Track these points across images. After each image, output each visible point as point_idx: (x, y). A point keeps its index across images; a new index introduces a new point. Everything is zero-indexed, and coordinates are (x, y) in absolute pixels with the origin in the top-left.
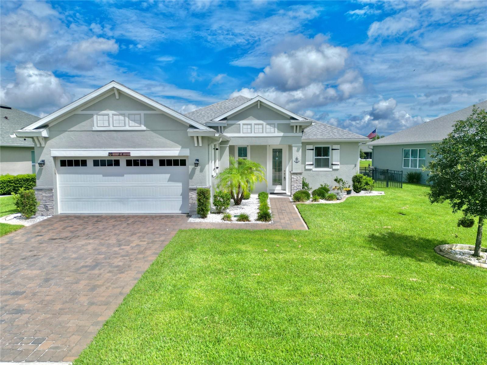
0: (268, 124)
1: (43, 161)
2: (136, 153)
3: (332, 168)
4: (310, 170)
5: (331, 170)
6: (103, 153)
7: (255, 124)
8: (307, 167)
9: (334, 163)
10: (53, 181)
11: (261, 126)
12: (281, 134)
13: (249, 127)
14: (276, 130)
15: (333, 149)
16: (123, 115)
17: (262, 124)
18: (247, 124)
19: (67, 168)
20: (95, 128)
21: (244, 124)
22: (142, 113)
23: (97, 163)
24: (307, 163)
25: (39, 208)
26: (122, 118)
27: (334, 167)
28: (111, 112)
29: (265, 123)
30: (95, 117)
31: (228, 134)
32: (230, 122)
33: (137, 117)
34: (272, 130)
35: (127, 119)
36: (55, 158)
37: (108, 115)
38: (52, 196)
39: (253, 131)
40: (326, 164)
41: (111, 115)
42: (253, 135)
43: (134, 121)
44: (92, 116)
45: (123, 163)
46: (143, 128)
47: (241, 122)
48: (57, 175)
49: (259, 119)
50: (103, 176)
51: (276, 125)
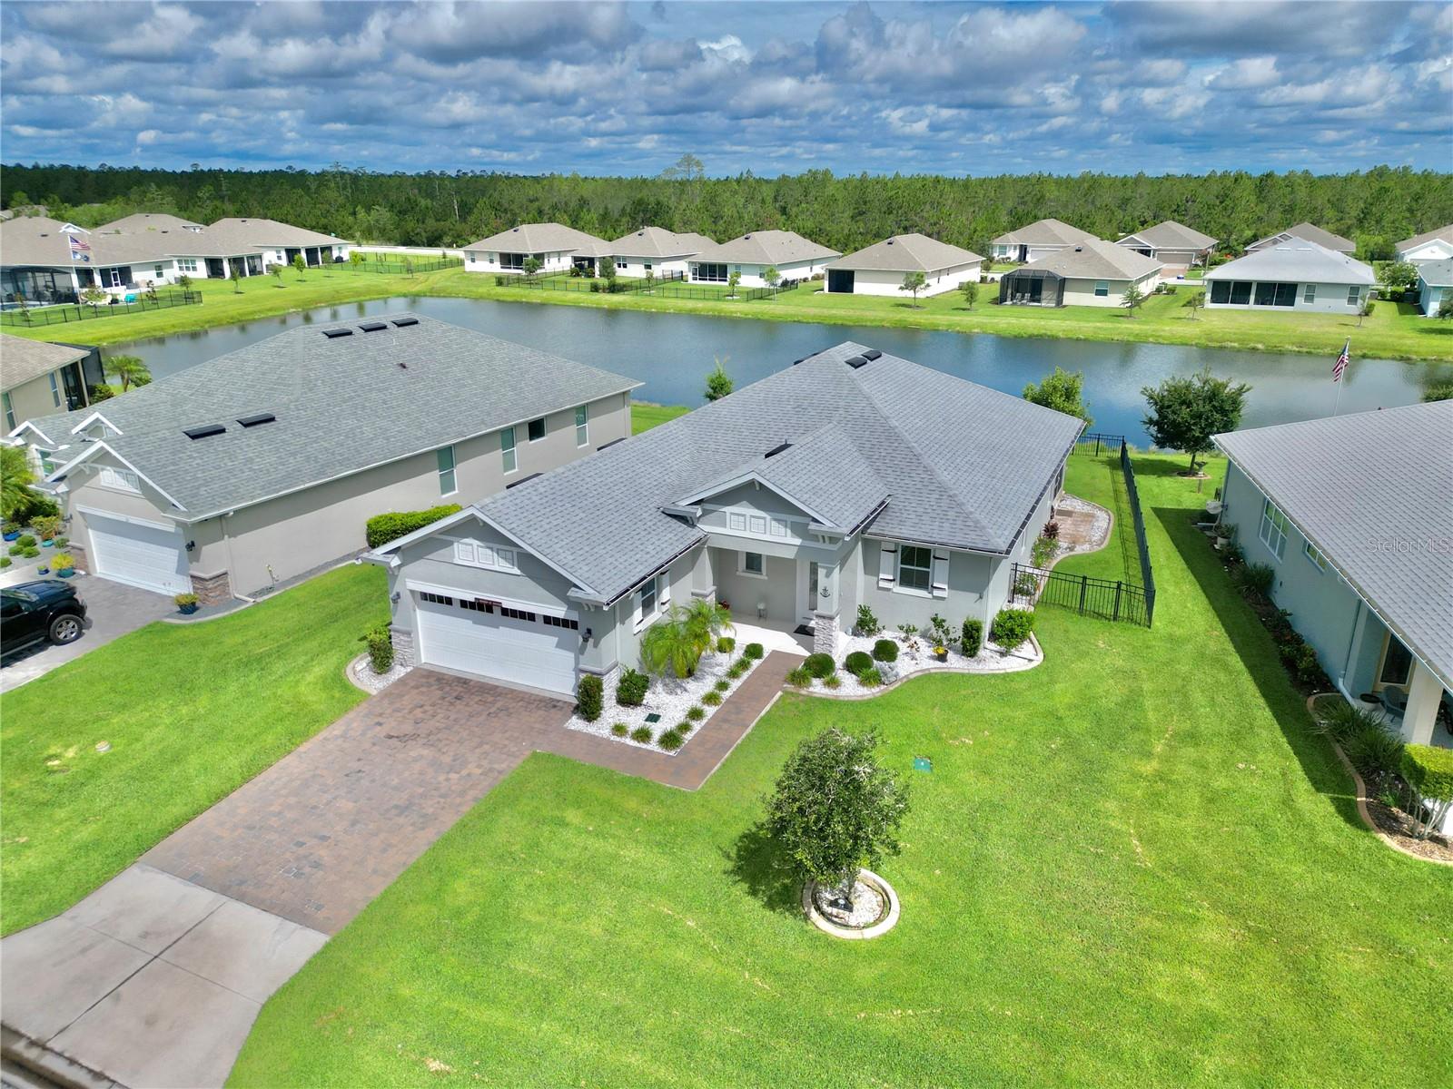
0: (775, 520)
1: (398, 595)
2: (509, 603)
3: (931, 593)
4: (888, 590)
5: (930, 596)
6: (470, 597)
7: (752, 516)
8: (882, 584)
9: (935, 585)
10: (411, 621)
11: (762, 521)
12: (798, 541)
13: (742, 519)
14: (789, 531)
15: (935, 557)
16: (492, 549)
17: (764, 518)
18: (738, 515)
19: (428, 603)
20: (457, 561)
21: (732, 514)
22: (515, 550)
23: (464, 604)
24: (882, 576)
25: (397, 656)
26: (489, 552)
27: (936, 593)
28: (476, 543)
29: (768, 517)
30: (456, 544)
31: (705, 528)
32: (708, 506)
33: (509, 555)
34: (782, 530)
35: (495, 555)
36: (412, 592)
37: (471, 545)
38: (411, 642)
39: (748, 527)
40: (922, 581)
41: (475, 547)
42: (747, 534)
43: (505, 559)
44: (451, 543)
45: (497, 611)
46: (518, 572)
47: (728, 509)
48: (418, 611)
49: (759, 507)
50: (475, 623)
51: (789, 523)
